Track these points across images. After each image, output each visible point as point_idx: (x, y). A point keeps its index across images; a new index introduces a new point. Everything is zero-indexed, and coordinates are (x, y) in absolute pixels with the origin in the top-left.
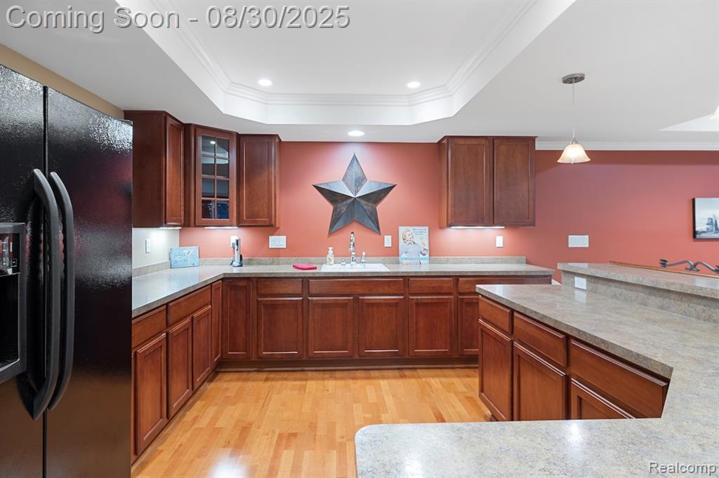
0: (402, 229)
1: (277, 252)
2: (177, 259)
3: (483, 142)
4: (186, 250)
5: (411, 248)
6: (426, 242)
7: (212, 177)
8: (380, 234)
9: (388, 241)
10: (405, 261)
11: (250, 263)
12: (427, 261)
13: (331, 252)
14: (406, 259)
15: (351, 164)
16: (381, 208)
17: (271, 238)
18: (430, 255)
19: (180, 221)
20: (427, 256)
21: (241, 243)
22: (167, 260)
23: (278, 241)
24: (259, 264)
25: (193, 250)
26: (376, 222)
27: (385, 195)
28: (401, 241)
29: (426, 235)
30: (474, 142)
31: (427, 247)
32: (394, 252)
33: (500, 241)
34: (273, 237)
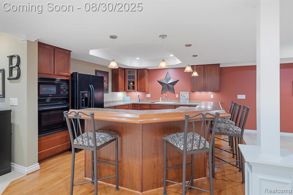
0: (181, 93)
1: (148, 98)
2: (125, 99)
3: (202, 66)
4: (127, 97)
5: (184, 98)
6: (188, 96)
7: (130, 80)
8: (175, 94)
9: (177, 96)
10: (182, 102)
11: (142, 101)
12: (188, 102)
13: (161, 98)
14: (182, 101)
15: (167, 74)
16: (175, 86)
17: (147, 95)
18: (189, 100)
19: (123, 90)
20: (188, 100)
21: (140, 96)
22: (123, 100)
23: (148, 96)
24: (144, 101)
25: (129, 97)
26: (174, 91)
27: (176, 83)
28: (181, 96)
29: (188, 94)
30: (199, 67)
31: (188, 98)
32: (179, 99)
33: (212, 96)
34: (147, 94)
